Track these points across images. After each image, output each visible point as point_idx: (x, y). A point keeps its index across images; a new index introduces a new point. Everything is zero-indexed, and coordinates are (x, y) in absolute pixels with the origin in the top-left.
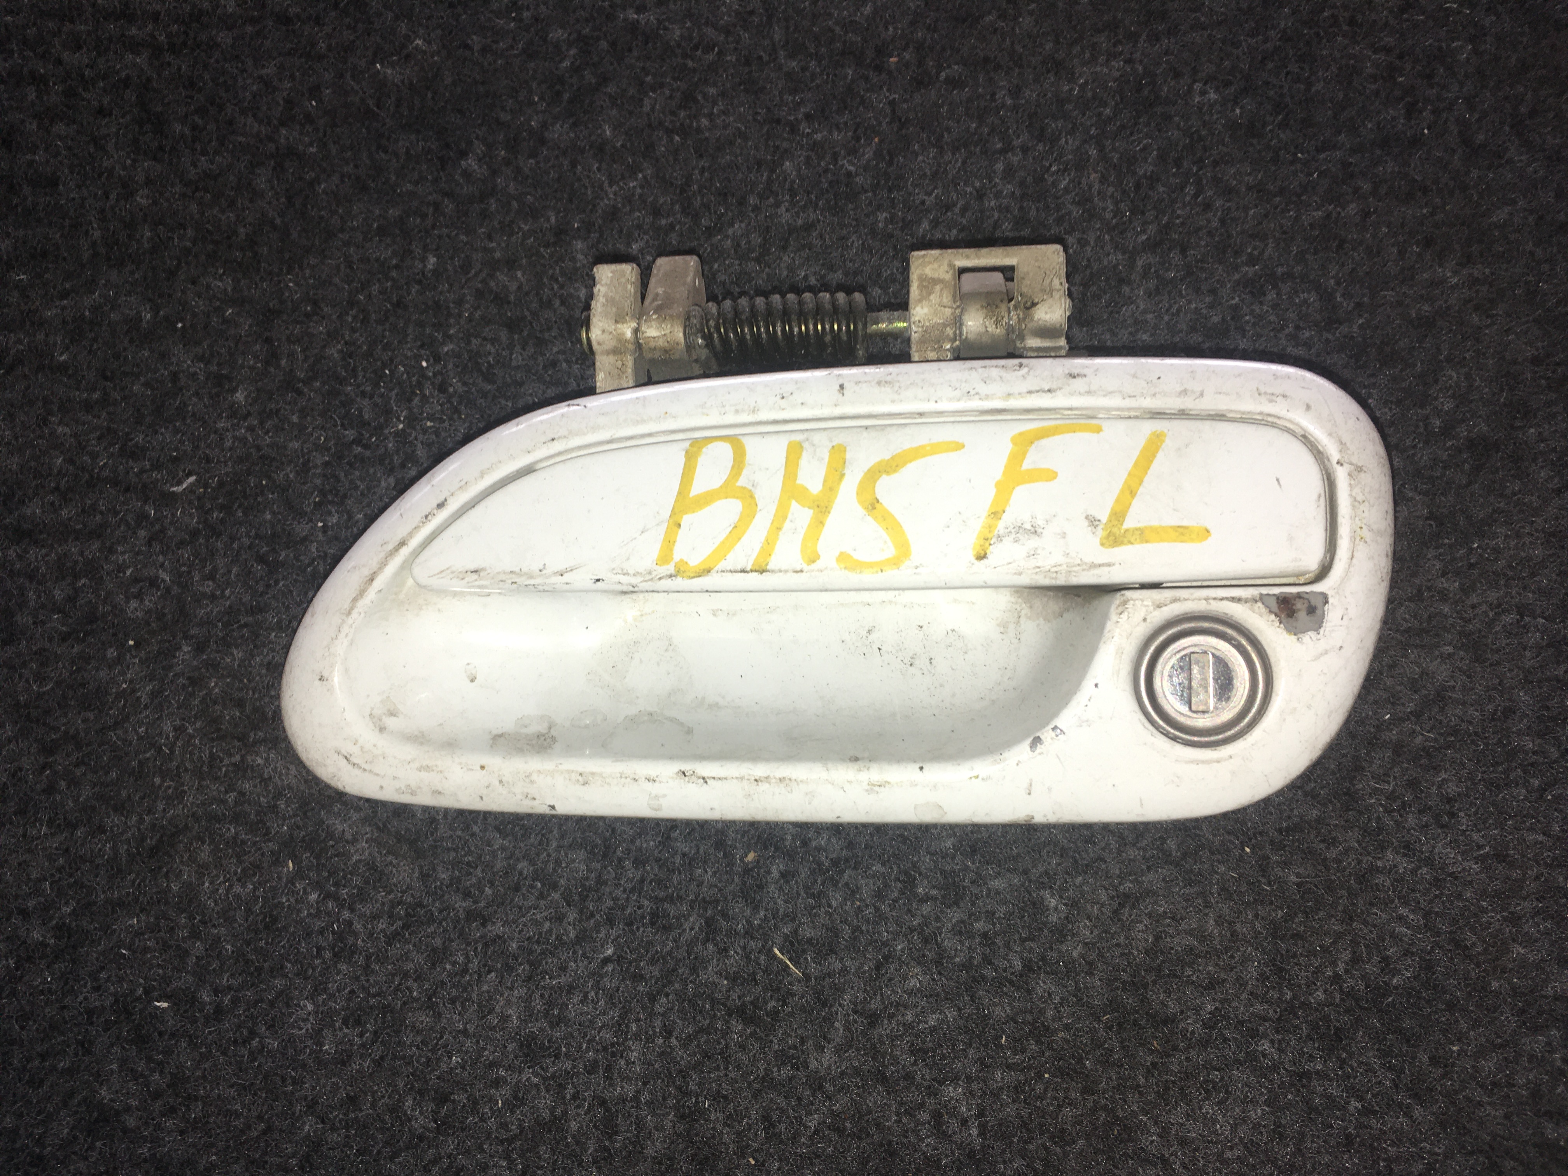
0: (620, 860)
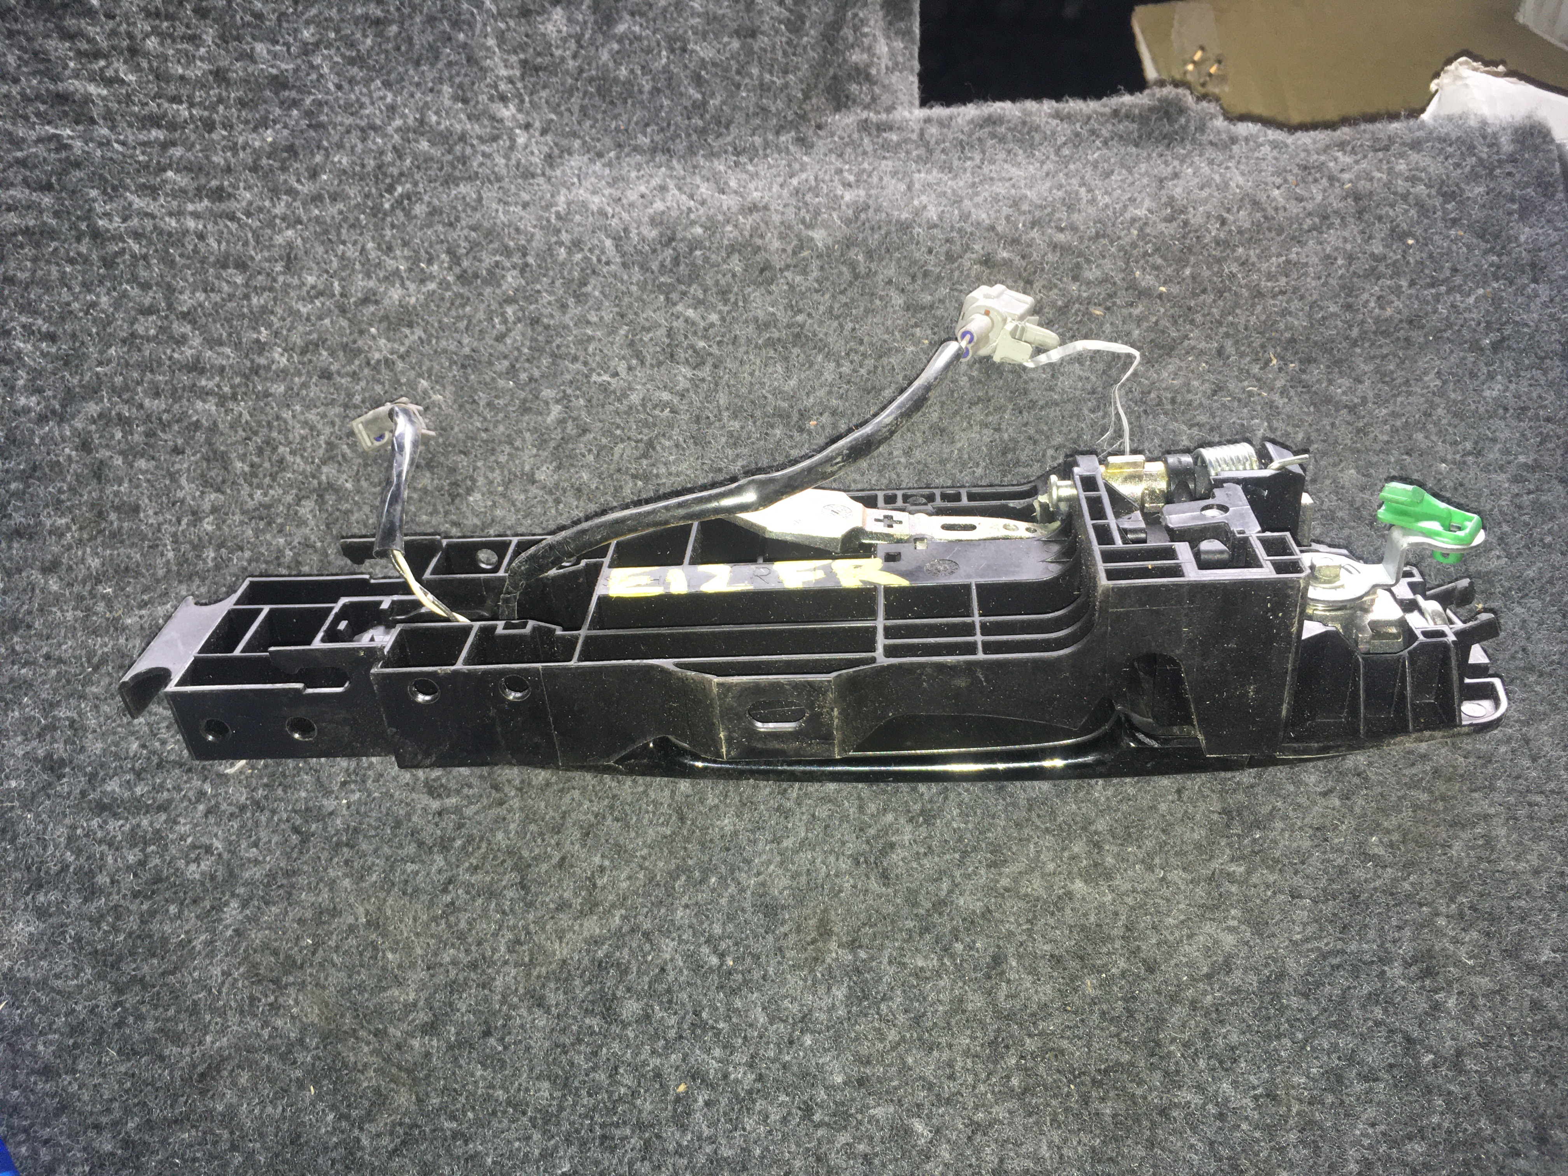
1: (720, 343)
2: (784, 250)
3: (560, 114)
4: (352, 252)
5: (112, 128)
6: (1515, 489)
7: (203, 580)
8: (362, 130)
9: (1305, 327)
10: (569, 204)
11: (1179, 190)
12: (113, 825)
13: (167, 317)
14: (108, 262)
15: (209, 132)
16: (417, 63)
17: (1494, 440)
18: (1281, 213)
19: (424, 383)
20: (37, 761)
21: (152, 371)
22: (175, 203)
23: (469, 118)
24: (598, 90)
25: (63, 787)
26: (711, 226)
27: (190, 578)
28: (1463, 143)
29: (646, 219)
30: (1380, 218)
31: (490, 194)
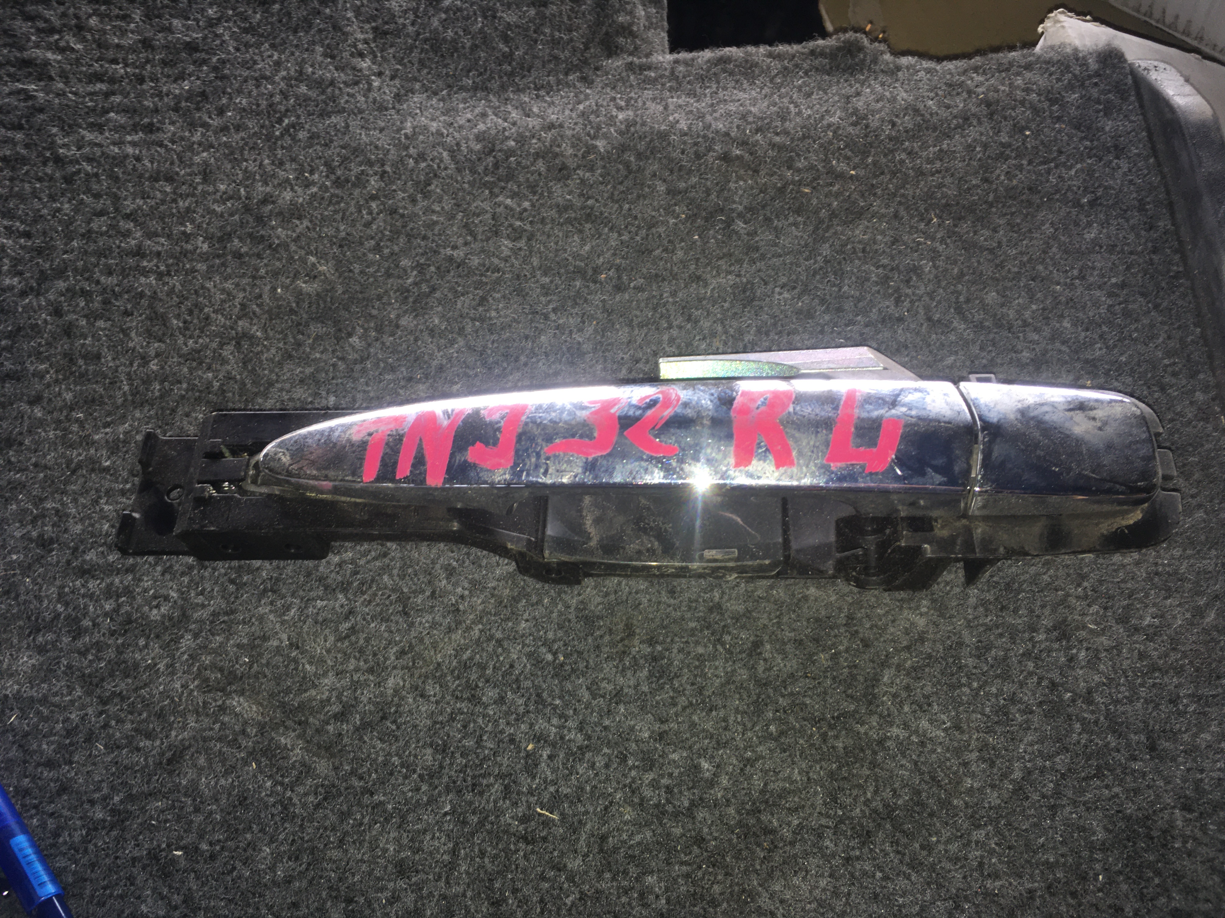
1: (531, 222)
2: (576, 155)
3: (404, 65)
4: (252, 167)
5: (66, 83)
6: (1109, 302)
7: (152, 405)
8: (256, 79)
9: (955, 196)
10: (414, 128)
11: (861, 104)
12: (92, 584)
13: (114, 218)
14: (68, 180)
15: (141, 84)
16: (295, 31)
17: (1093, 268)
18: (935, 116)
19: (312, 259)
20: (31, 540)
21: (105, 257)
22: (117, 136)
23: (337, 69)
24: (432, 47)
25: (53, 557)
26: (521, 140)
27: (142, 405)
28: (1062, 64)
29: (471, 137)
30: (1005, 118)
31: (354, 123)
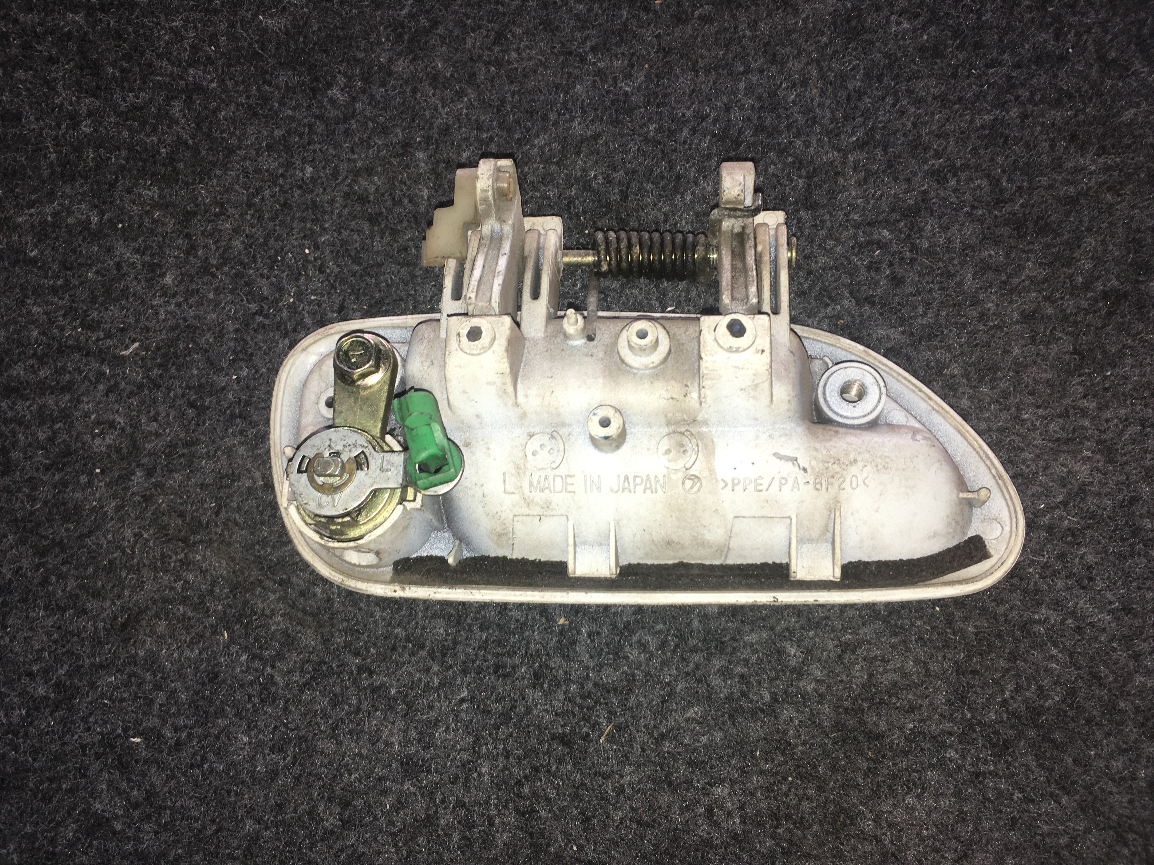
0: (470, 625)
